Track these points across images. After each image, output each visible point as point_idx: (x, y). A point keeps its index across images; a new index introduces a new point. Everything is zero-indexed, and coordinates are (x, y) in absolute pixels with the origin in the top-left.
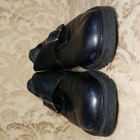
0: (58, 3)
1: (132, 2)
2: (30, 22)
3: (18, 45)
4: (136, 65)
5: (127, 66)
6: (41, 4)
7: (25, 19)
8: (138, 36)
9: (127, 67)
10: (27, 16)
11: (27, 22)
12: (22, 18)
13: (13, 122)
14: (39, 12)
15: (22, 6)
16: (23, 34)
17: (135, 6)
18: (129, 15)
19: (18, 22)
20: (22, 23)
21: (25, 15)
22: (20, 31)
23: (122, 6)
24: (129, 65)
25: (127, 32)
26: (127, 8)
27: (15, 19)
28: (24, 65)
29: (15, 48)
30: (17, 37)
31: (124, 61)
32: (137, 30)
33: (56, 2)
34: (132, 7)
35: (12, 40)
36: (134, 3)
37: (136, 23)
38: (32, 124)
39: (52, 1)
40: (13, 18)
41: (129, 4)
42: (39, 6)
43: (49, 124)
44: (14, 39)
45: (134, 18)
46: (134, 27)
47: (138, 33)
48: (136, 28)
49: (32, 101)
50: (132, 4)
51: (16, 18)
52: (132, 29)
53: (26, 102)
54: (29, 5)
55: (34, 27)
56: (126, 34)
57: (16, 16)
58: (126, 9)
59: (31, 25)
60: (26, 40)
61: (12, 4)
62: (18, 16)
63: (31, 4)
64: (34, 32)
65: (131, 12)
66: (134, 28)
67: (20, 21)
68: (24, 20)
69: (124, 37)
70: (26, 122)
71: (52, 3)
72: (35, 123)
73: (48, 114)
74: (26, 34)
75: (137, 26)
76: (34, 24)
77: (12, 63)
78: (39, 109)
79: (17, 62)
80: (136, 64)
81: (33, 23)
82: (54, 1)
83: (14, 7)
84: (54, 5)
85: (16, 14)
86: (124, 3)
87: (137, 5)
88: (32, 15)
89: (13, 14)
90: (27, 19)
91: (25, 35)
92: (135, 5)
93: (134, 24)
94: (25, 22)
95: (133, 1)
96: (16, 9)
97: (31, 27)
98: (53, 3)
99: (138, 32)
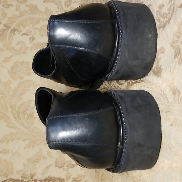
0: (68, 7)
1: (170, 3)
2: (28, 35)
3: (12, 68)
4: (180, 103)
5: (166, 103)
6: (43, 10)
7: (21, 32)
8: (179, 56)
9: (167, 105)
10: (24, 28)
11: (24, 36)
12: (18, 30)
13: (8, 178)
14: (41, 21)
15: (17, 13)
16: (20, 53)
17: (176, 11)
18: (168, 24)
19: (12, 36)
20: (18, 37)
21: (21, 26)
22: (15, 48)
23: (156, 9)
24: (169, 102)
25: (164, 50)
26: (164, 13)
27: (7, 31)
28: (20, 96)
29: (9, 72)
30: (11, 57)
31: (161, 95)
32: (179, 48)
33: (64, 6)
34: (171, 12)
35: (4, 61)
36: (174, 5)
37: (179, 37)
38: (35, 180)
39: (59, 5)
40: (5, 30)
41: (167, 7)
42: (41, 12)
43: (58, 181)
44: (7, 60)
45: (176, 28)
46: (175, 42)
47: (179, 53)
48: (178, 44)
49: (33, 147)
50: (170, 7)
51: (9, 31)
52: (172, 45)
53: (25, 148)
54: (26, 12)
55: (35, 42)
56: (163, 53)
57: (9, 28)
58: (162, 14)
59: (30, 39)
60: (23, 61)
61: (3, 10)
62: (12, 28)
63: (29, 10)
64: (34, 49)
65: (170, 19)
66: (175, 45)
67: (14, 34)
68: (19, 33)
69: (160, 57)
70: (26, 178)
71: (58, 8)
72: (38, 179)
73: (56, 166)
74: (24, 53)
75: (179, 41)
76: (34, 38)
77: (4, 95)
78: (44, 158)
79: (11, 92)
80: (179, 101)
81: (33, 36)
82: (62, 5)
83: (6, 15)
84: (62, 10)
85: (9, 25)
86: (158, 5)
87: (179, 9)
88: (31, 25)
89: (5, 25)
90: (24, 31)
91: (22, 54)
92: (175, 9)
93: (175, 39)
94: (22, 35)
95: (172, 2)
96: (8, 18)
97: (31, 42)
98: (60, 7)
99: (180, 51)
